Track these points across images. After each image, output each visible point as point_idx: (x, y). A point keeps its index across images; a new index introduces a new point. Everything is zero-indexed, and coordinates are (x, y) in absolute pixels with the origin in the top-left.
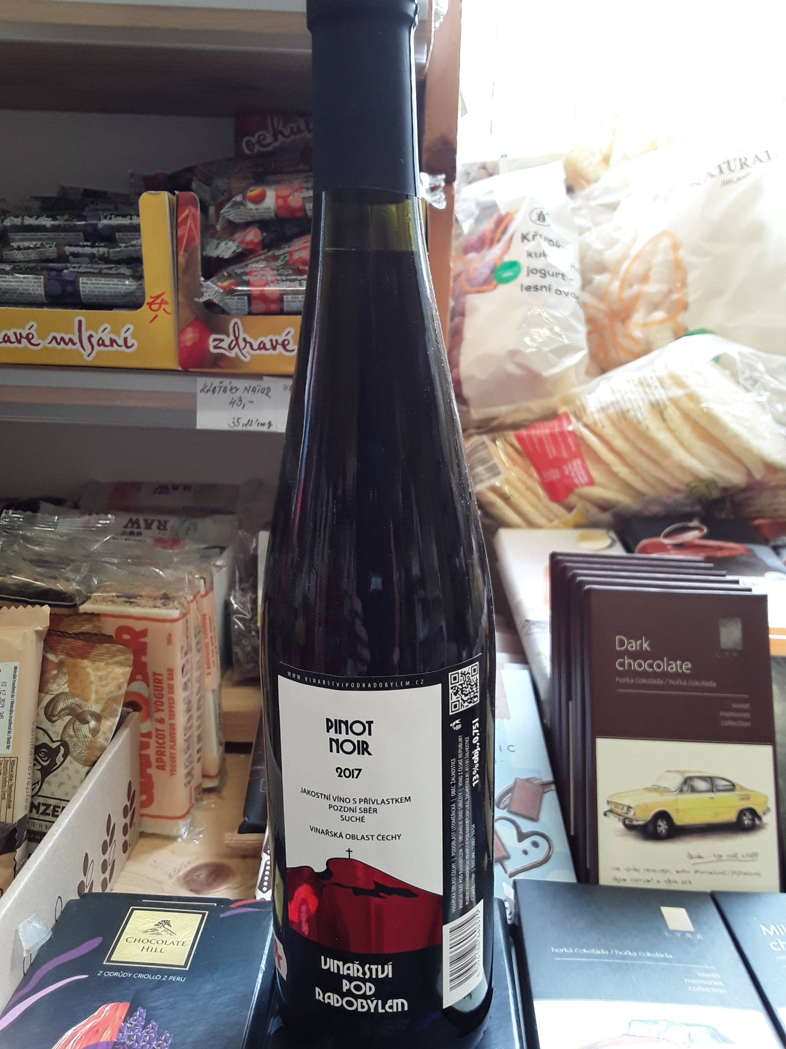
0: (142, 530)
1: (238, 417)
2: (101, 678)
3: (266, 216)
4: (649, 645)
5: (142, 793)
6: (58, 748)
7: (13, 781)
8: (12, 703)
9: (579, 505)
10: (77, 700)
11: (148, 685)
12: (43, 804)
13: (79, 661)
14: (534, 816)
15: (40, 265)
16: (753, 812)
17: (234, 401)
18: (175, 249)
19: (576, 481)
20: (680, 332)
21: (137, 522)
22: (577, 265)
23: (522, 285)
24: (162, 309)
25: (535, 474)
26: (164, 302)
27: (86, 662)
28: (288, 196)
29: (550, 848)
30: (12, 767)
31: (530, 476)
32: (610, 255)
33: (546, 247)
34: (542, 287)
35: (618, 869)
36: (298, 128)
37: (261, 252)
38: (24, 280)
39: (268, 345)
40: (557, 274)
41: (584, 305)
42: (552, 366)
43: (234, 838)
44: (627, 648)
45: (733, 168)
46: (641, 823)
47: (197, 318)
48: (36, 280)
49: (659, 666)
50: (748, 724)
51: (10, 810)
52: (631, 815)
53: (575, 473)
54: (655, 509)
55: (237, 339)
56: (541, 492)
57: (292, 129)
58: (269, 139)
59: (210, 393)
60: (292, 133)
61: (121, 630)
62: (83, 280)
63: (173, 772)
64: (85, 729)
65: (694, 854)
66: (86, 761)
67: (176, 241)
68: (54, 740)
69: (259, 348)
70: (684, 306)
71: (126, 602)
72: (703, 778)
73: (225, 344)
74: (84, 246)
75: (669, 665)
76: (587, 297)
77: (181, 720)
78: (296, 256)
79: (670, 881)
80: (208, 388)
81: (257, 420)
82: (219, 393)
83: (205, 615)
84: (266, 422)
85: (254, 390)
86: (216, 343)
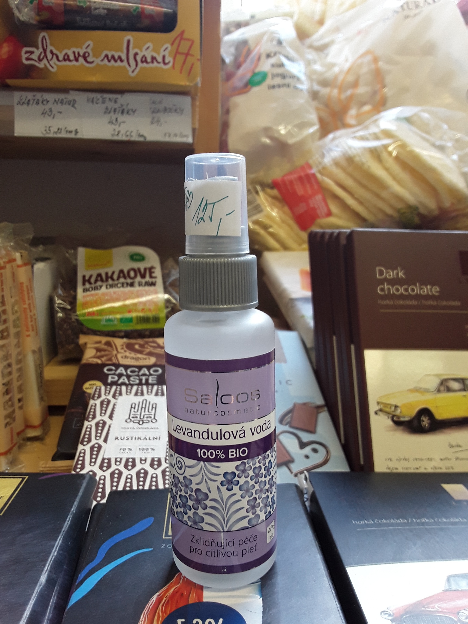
1: (50, 125)
4: (404, 273)
14: (312, 429)
17: (45, 112)
19: (318, 212)
23: (268, 86)
29: (328, 452)
33: (284, 61)
34: (283, 85)
35: (391, 460)
39: (72, 57)
40: (293, 77)
42: (295, 136)
43: (48, 466)
44: (385, 277)
45: (410, 8)
46: (407, 419)
47: (11, 34)
49: (413, 290)
52: (398, 412)
53: (318, 205)
55: (45, 50)
59: (25, 106)
65: (454, 443)
69: (65, 60)
72: (456, 380)
73: (35, 56)
75: (421, 288)
79: (435, 468)
80: (23, 100)
81: (66, 128)
82: (32, 105)
83: (22, 284)
84: (74, 130)
85: (62, 102)
86: (28, 54)
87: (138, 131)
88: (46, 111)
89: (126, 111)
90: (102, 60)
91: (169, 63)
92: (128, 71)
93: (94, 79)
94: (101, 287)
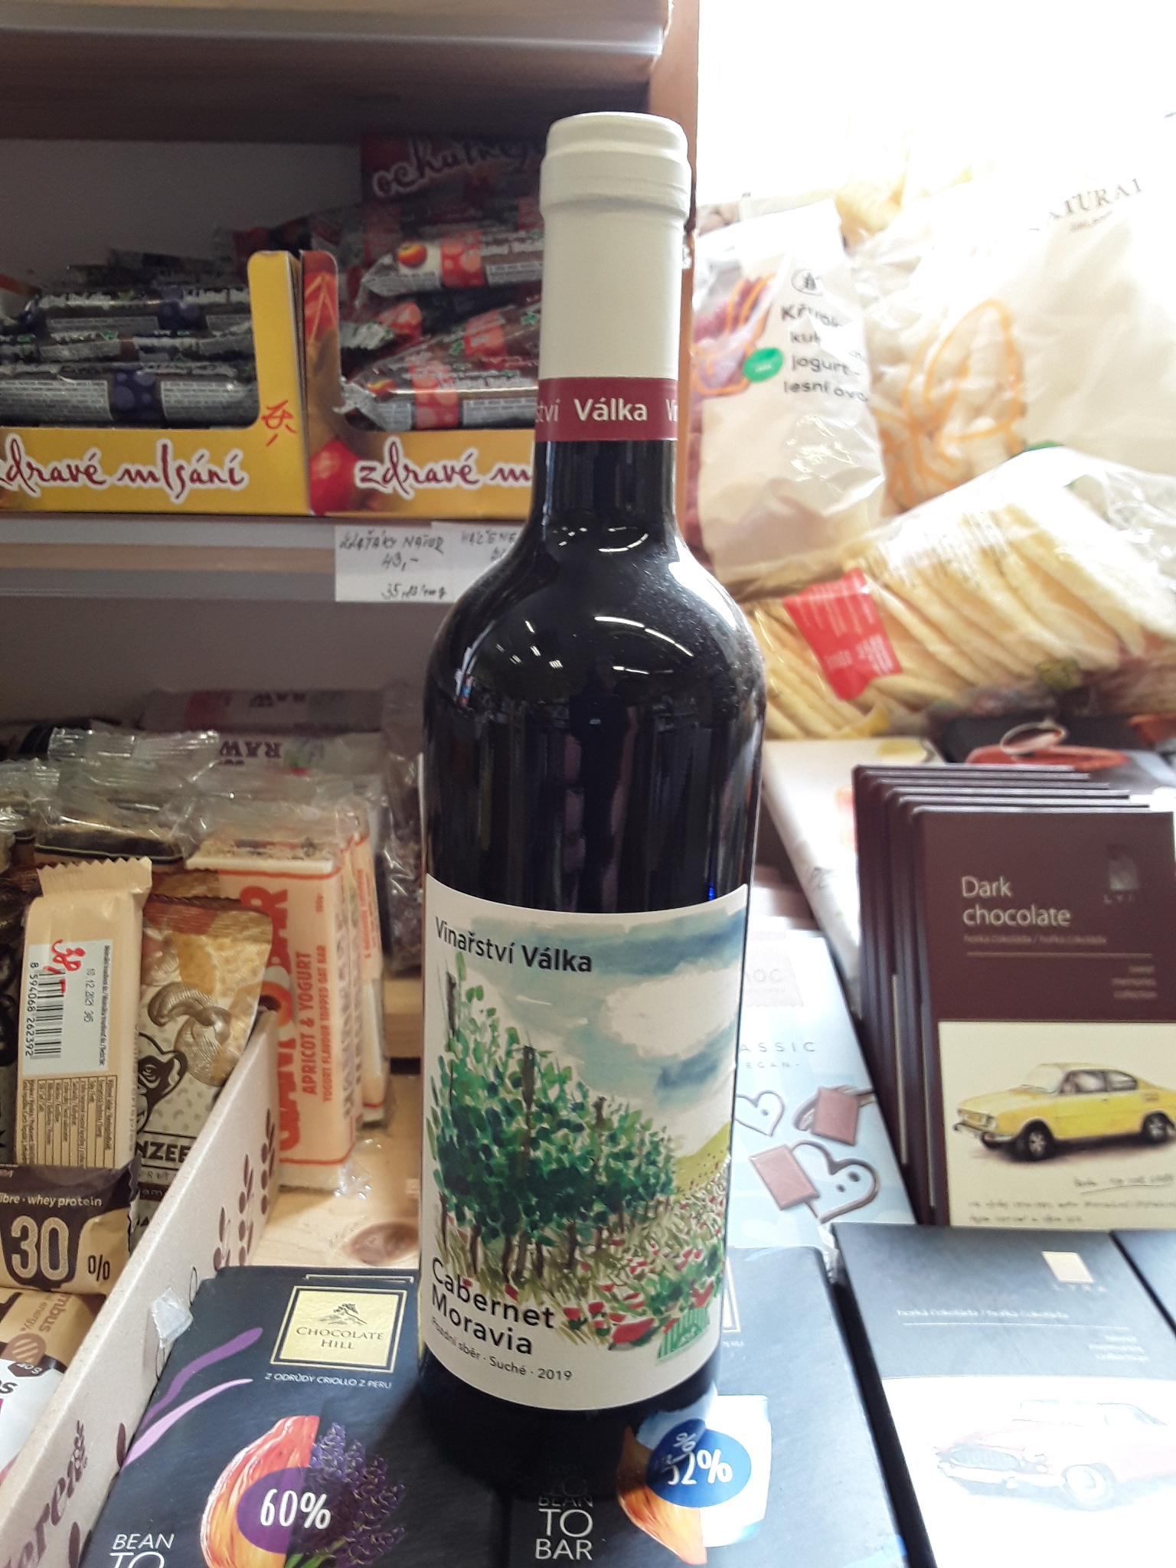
0: (244, 758)
1: (396, 582)
2: (227, 961)
3: (428, 285)
4: (1011, 889)
5: (283, 1128)
6: (170, 1063)
7: (113, 1110)
8: (105, 998)
9: (879, 703)
10: (195, 993)
11: (289, 971)
12: (153, 1144)
13: (193, 937)
14: (850, 1139)
15: (99, 366)
16: (1163, 1117)
17: (388, 559)
18: (301, 335)
19: (876, 667)
20: (1015, 448)
21: (236, 747)
22: (864, 353)
23: (785, 383)
24: (283, 426)
25: (814, 658)
26: (286, 415)
27: (204, 939)
28: (460, 255)
29: (876, 1180)
30: (110, 1090)
31: (807, 662)
32: (908, 338)
33: (818, 326)
34: (815, 385)
35: (977, 1204)
36: (454, 157)
37: (422, 339)
38: (78, 387)
39: (441, 475)
40: (836, 366)
41: (874, 411)
42: (836, 500)
44: (978, 894)
45: (1086, 205)
46: (1006, 1139)
47: (337, 438)
48: (96, 387)
49: (1024, 918)
50: (1152, 995)
51: (109, 1153)
52: (992, 1128)
53: (874, 654)
54: (990, 705)
55: (395, 466)
56: (824, 686)
57: (445, 159)
58: (412, 174)
59: (354, 550)
60: (446, 164)
61: (249, 892)
62: (166, 385)
63: (327, 1096)
64: (209, 1034)
65: (1083, 1179)
66: (212, 1078)
67: (302, 324)
68: (164, 1050)
69: (428, 479)
70: (1021, 410)
71: (253, 853)
72: (1091, 1073)
73: (377, 475)
74: (159, 336)
75: (1038, 915)
76: (878, 401)
77: (336, 1022)
78: (475, 343)
79: (1050, 1219)
80: (351, 541)
81: (424, 586)
82: (367, 548)
84: (438, 589)
85: (418, 543)
86: (364, 473)
88: (391, 559)
90: (493, 478)
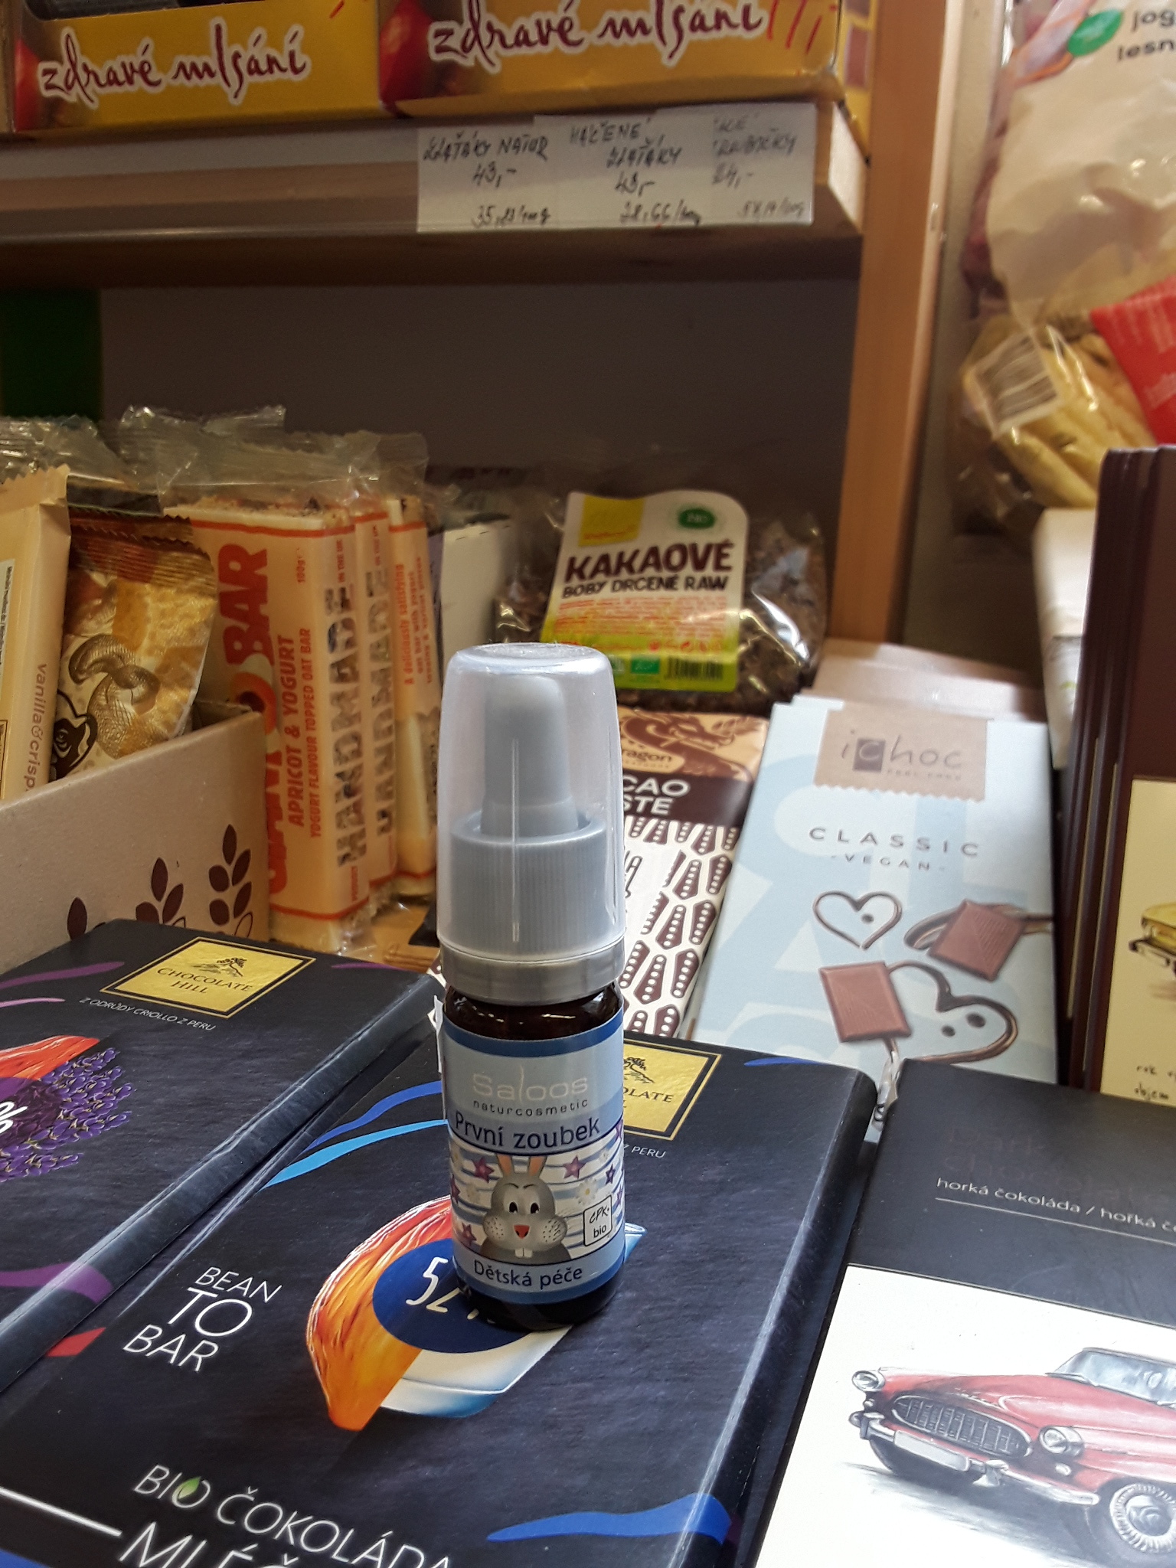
1: (490, 204)
2: (163, 614)
5: (270, 866)
8: (3, 629)
10: (121, 648)
11: (272, 663)
13: (137, 585)
14: (989, 972)
17: (481, 172)
27: (147, 587)
29: (1010, 1031)
30: (1, 737)
39: (534, 36)
55: (476, 26)
59: (440, 160)
61: (231, 552)
63: (315, 831)
64: (124, 698)
68: (78, 713)
69: (518, 43)
73: (454, 42)
77: (326, 737)
80: (437, 149)
81: (523, 207)
82: (455, 158)
83: (400, 567)
84: (539, 211)
85: (516, 148)
86: (442, 38)
87: (682, 202)
88: (484, 171)
89: (656, 156)
90: (602, 35)
91: (760, 22)
92: (659, 55)
93: (582, 83)
94: (602, 585)
